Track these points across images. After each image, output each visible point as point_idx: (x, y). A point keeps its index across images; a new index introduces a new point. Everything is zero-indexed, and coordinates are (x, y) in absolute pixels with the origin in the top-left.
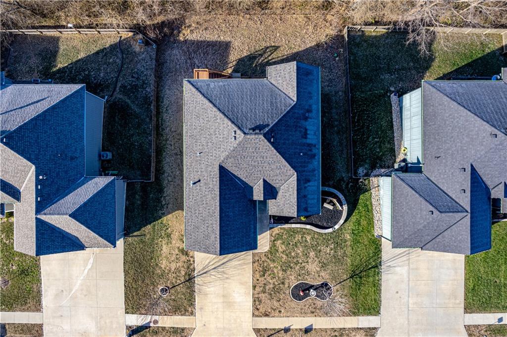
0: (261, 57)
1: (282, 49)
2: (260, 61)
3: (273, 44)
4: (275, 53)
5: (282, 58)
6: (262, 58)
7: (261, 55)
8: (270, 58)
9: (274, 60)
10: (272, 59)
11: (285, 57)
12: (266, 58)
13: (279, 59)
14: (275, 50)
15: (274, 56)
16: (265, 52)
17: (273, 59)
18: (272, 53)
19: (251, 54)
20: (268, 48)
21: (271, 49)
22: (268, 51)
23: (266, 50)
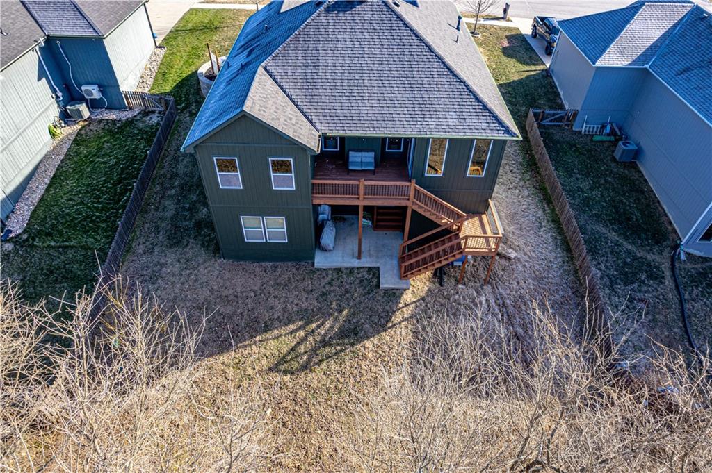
0: (324, 335)
1: (264, 361)
2: (327, 325)
3: (287, 378)
4: (285, 349)
5: (268, 335)
6: (323, 332)
7: (325, 343)
8: (302, 333)
9: (292, 327)
10: (297, 330)
11: (258, 338)
12: (313, 331)
13: (276, 332)
14: (283, 360)
15: (290, 342)
16: (314, 351)
17: (291, 333)
18: (293, 349)
19: (352, 345)
20: (305, 367)
21: (295, 365)
22: (305, 358)
23: (309, 360)
